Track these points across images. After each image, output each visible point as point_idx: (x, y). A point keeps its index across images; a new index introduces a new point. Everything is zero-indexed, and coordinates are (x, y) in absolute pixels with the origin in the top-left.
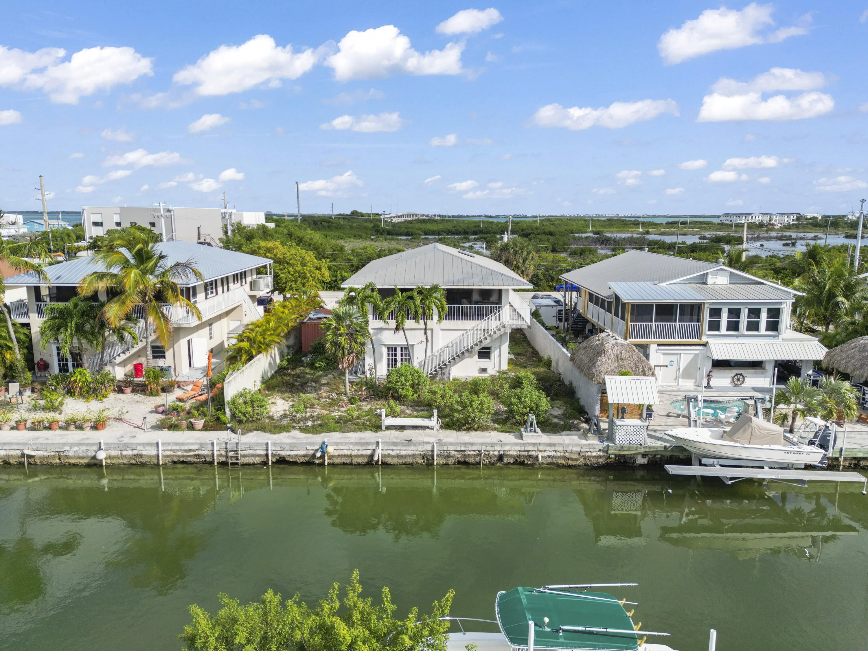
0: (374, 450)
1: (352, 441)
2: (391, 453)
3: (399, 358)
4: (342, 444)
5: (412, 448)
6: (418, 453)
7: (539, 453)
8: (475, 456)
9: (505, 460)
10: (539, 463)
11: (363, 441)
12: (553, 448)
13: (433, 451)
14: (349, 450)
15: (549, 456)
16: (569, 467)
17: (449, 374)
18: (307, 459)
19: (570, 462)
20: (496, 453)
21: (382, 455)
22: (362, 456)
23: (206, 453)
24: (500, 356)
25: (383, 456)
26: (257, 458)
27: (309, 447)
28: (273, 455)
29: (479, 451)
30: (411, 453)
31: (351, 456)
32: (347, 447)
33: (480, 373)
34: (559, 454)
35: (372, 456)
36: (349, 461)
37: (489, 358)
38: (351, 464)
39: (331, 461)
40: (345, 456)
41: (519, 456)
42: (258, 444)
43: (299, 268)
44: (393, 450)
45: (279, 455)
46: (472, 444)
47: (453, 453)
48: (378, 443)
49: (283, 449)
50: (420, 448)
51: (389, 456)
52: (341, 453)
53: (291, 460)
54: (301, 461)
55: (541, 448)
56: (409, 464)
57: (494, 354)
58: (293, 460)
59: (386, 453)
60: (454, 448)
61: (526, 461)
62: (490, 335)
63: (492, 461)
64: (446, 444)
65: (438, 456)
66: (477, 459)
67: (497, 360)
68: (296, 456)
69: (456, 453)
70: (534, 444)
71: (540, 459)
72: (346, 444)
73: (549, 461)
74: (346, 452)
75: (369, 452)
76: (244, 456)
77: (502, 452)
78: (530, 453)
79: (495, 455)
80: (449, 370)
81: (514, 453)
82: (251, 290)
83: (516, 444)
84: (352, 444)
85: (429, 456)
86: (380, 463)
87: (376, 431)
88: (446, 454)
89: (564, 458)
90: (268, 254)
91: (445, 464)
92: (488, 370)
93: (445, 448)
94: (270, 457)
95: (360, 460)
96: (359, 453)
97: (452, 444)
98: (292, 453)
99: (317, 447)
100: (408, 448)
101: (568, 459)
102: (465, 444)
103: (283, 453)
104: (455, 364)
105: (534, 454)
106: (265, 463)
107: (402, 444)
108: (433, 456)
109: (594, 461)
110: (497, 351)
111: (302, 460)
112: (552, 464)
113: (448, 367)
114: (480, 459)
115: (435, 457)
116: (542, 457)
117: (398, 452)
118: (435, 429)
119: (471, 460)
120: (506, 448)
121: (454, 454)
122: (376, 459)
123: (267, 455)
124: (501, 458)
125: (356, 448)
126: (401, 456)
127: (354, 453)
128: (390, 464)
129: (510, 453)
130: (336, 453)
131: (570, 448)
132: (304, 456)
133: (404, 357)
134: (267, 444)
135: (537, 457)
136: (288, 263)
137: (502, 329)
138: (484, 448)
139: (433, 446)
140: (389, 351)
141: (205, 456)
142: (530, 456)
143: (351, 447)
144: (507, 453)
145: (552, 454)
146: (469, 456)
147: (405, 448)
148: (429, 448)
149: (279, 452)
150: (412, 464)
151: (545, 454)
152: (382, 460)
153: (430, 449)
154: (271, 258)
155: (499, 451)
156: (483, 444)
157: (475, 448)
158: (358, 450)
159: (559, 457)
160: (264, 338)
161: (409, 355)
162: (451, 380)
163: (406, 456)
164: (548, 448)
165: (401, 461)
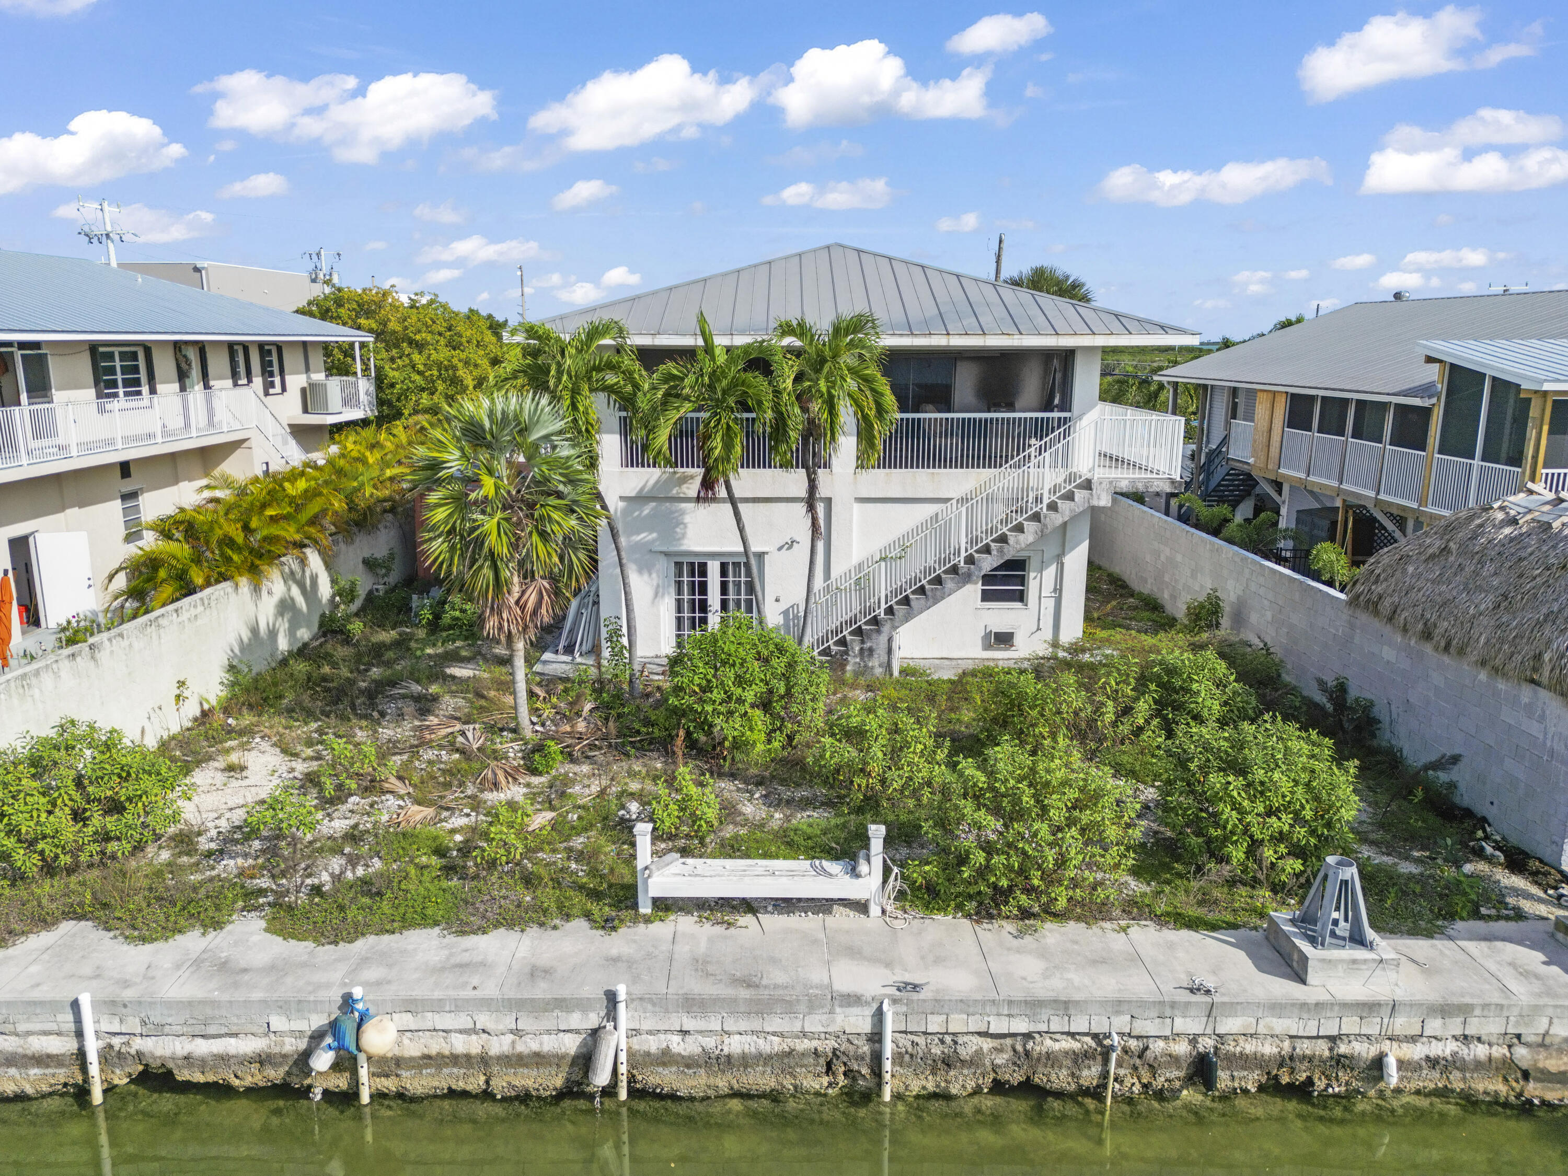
0: (595, 1033)
1: (490, 990)
2: (677, 1045)
3: (714, 597)
4: (437, 1006)
5: (775, 1023)
6: (804, 1045)
7: (1386, 1046)
8: (1079, 1059)
9: (1224, 1080)
10: (1381, 1094)
11: (541, 990)
12: (1455, 1026)
13: (876, 1037)
14: (473, 1031)
15: (1433, 1062)
16: (1526, 1108)
17: (890, 651)
18: (276, 1074)
19: (1533, 1090)
20: (1182, 1048)
21: (631, 1054)
22: (539, 1059)
24: (1058, 590)
25: (638, 1060)
26: (34, 1072)
27: (278, 1022)
28: (108, 1057)
29: (1095, 1036)
30: (775, 1045)
31: (484, 1060)
32: (464, 1021)
33: (987, 647)
34: (1481, 1051)
35: (584, 1060)
36: (476, 1083)
37: (1020, 597)
38: (487, 1095)
39: (389, 1085)
40: (455, 1059)
41: (1288, 1061)
42: (34, 1006)
44: (684, 1033)
45: (139, 1055)
46: (1065, 1006)
47: (970, 1046)
48: (611, 998)
49: (159, 1030)
50: (814, 1024)
51: (666, 1058)
52: (436, 1046)
53: (198, 1078)
54: (248, 1081)
55: (1402, 1024)
56: (763, 1095)
57: (1040, 586)
58: (211, 1078)
59: (653, 1044)
60: (976, 1024)
61: (1320, 1084)
63: (1159, 1082)
64: (939, 1005)
65: (898, 1058)
66: (1090, 1075)
67: (1049, 604)
68: (224, 1059)
69: (987, 1044)
70: (1368, 1008)
71: (1393, 1077)
72: (458, 1006)
73: (1432, 1080)
74: (460, 1045)
75: (571, 1045)
77: (1207, 1044)
78: (1343, 1049)
79: (1174, 1060)
80: (890, 640)
81: (1268, 1049)
83: (1277, 1008)
84: (486, 1004)
85: (860, 1058)
86: (623, 1095)
87: (608, 925)
88: (937, 1050)
89: (1505, 1068)
91: (935, 1096)
92: (1017, 640)
93: (935, 1024)
94: (94, 1069)
95: (527, 1080)
96: (521, 1048)
97: (966, 1005)
98: (202, 1048)
99: (318, 1021)
100: (756, 1024)
101: (1526, 1075)
102: (1033, 1006)
103: (161, 1048)
104: (907, 619)
105: (1364, 1051)
106: (82, 1093)
107: (730, 1006)
108: (877, 1058)
110: (1050, 573)
111: (252, 1077)
112: (1443, 1093)
113: (886, 629)
114: (1105, 1075)
115: (888, 1065)
116: (1401, 1064)
117: (710, 1043)
118: (875, 910)
119: (1060, 1079)
120: (1230, 1025)
121: (979, 1052)
122: (601, 1078)
123: (81, 1055)
124: (1200, 1068)
125: (508, 1022)
126: (726, 1062)
127: (499, 1046)
128: (673, 1097)
129: (1249, 1047)
130: (412, 1049)
131: (1542, 1025)
132: (262, 1060)
133: (731, 596)
134: (75, 1005)
135: (1378, 1063)
138: (1121, 1023)
139: (879, 1015)
140: (680, 574)
142: (1339, 1061)
143: (484, 1020)
144: (1230, 1047)
145: (1446, 1049)
146: (1051, 1058)
147: (743, 1025)
148: (859, 1021)
149: (138, 1044)
150: (774, 1096)
151: (1417, 1052)
152: (632, 1079)
153: (866, 1026)
155: (1193, 1041)
156: (1118, 1006)
157: (1080, 1024)
158: (516, 1032)
159: (1479, 1066)
161: (751, 588)
162: (896, 673)
163: (746, 1061)
164: (1434, 1026)
165: (722, 1083)
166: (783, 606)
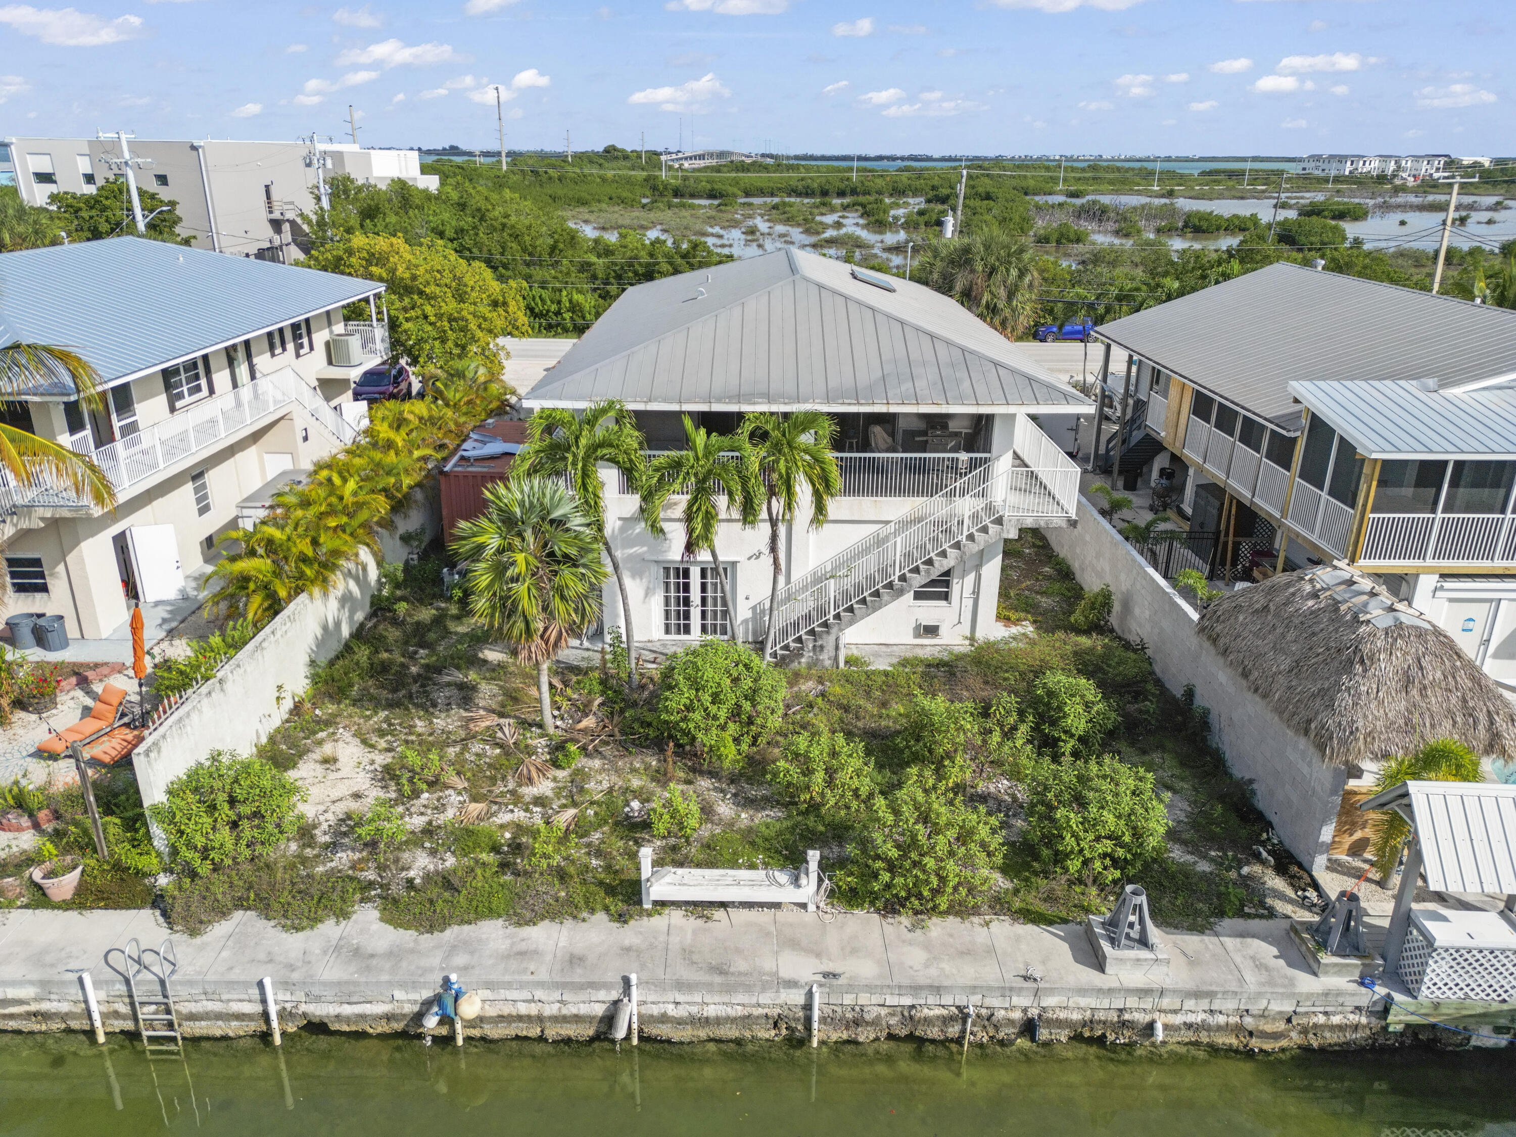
0: (616, 1003)
1: (543, 975)
2: (671, 1010)
3: (695, 595)
4: (508, 985)
5: (740, 998)
6: (760, 1011)
7: (1156, 1015)
8: (947, 1021)
9: (1043, 1034)
10: (1153, 1044)
11: (578, 975)
12: (1204, 1004)
13: (808, 1007)
14: (533, 1001)
15: (1189, 1026)
16: (1249, 1054)
17: (837, 648)
18: (398, 1026)
19: (1255, 1044)
20: (1017, 1015)
21: (640, 1016)
22: (577, 1019)
23: (64, 1007)
24: (976, 592)
25: (644, 1019)
26: (234, 1024)
27: (399, 995)
28: (283, 1015)
29: (958, 1007)
30: (739, 1011)
31: (540, 1019)
32: (526, 995)
33: (917, 635)
34: (1221, 1019)
35: (609, 1020)
36: (535, 1032)
37: (946, 597)
38: (542, 1039)
39: (476, 1033)
40: (520, 1018)
41: (1090, 1023)
42: (231, 985)
43: (450, 306)
44: (677, 1003)
45: (305, 1015)
46: (938, 990)
47: (872, 1013)
48: (626, 982)
49: (318, 999)
50: (765, 999)
51: (664, 1019)
52: (507, 1010)
53: (345, 1028)
54: (379, 1030)
55: (1166, 1003)
56: (731, 1041)
57: (962, 587)
58: (354, 1028)
59: (655, 1010)
60: (876, 999)
61: (1111, 1037)
62: (957, 546)
63: (1001, 1035)
64: (850, 988)
65: (823, 1020)
66: (953, 1031)
67: (968, 603)
68: (362, 1017)
69: (883, 1012)
70: (1143, 993)
71: (1160, 1035)
72: (522, 986)
73: (1189, 1036)
74: (523, 1009)
75: (599, 1010)
76: (192, 1017)
77: (1034, 1012)
78: (1127, 1016)
79: (1011, 1022)
80: (837, 639)
81: (1076, 1016)
82: (330, 363)
83: (1082, 991)
84: (541, 985)
85: (797, 1020)
86: (635, 1041)
87: (621, 918)
88: (849, 1015)
89: (1238, 1029)
90: (374, 269)
91: (848, 1042)
92: (941, 631)
93: (848, 1000)
94: (275, 1024)
95: (570, 1031)
96: (565, 1011)
97: (870, 989)
98: (347, 1010)
99: (427, 994)
100: (726, 999)
101: (1251, 1034)
102: (916, 989)
103: (319, 1010)
104: (851, 623)
105: (1142, 1018)
106: (265, 1037)
107: (709, 987)
108: (808, 1021)
109: (1331, 1038)
110: (970, 579)
111: (382, 1028)
112: (1196, 1044)
113: (834, 631)
114: (964, 1031)
115: (815, 1025)
116: (1166, 1027)
117: (694, 1010)
118: (812, 908)
119: (934, 1033)
120: (1049, 1001)
121: (878, 1017)
122: (620, 1034)
123: (266, 1015)
124: (1029, 1028)
125: (557, 996)
126: (706, 1021)
127: (550, 1010)
128: (669, 1041)
129: (1062, 1015)
130: (491, 1012)
131: (1263, 1004)
132: (389, 1017)
133: (709, 608)
134: (261, 985)
135: (1150, 1027)
136: (421, 293)
137: (993, 529)
138: (976, 999)
139: (810, 994)
140: (668, 576)
141: (64, 1017)
142: (1124, 1024)
143: (539, 994)
144: (1050, 1015)
145: (1198, 1018)
146: (927, 1021)
147: (717, 999)
148: (797, 998)
149: (303, 1008)
150: (738, 1042)
151: (1178, 1019)
152: (641, 1031)
153: (801, 1000)
154: (381, 279)
155: (1025, 1010)
156: (973, 989)
157: (947, 1000)
158: (561, 1002)
159: (1219, 1028)
160: (315, 542)
161: (725, 603)
162: (842, 664)
163: (719, 1021)
164: (1190, 1004)
165: (703, 1034)
166: (752, 603)
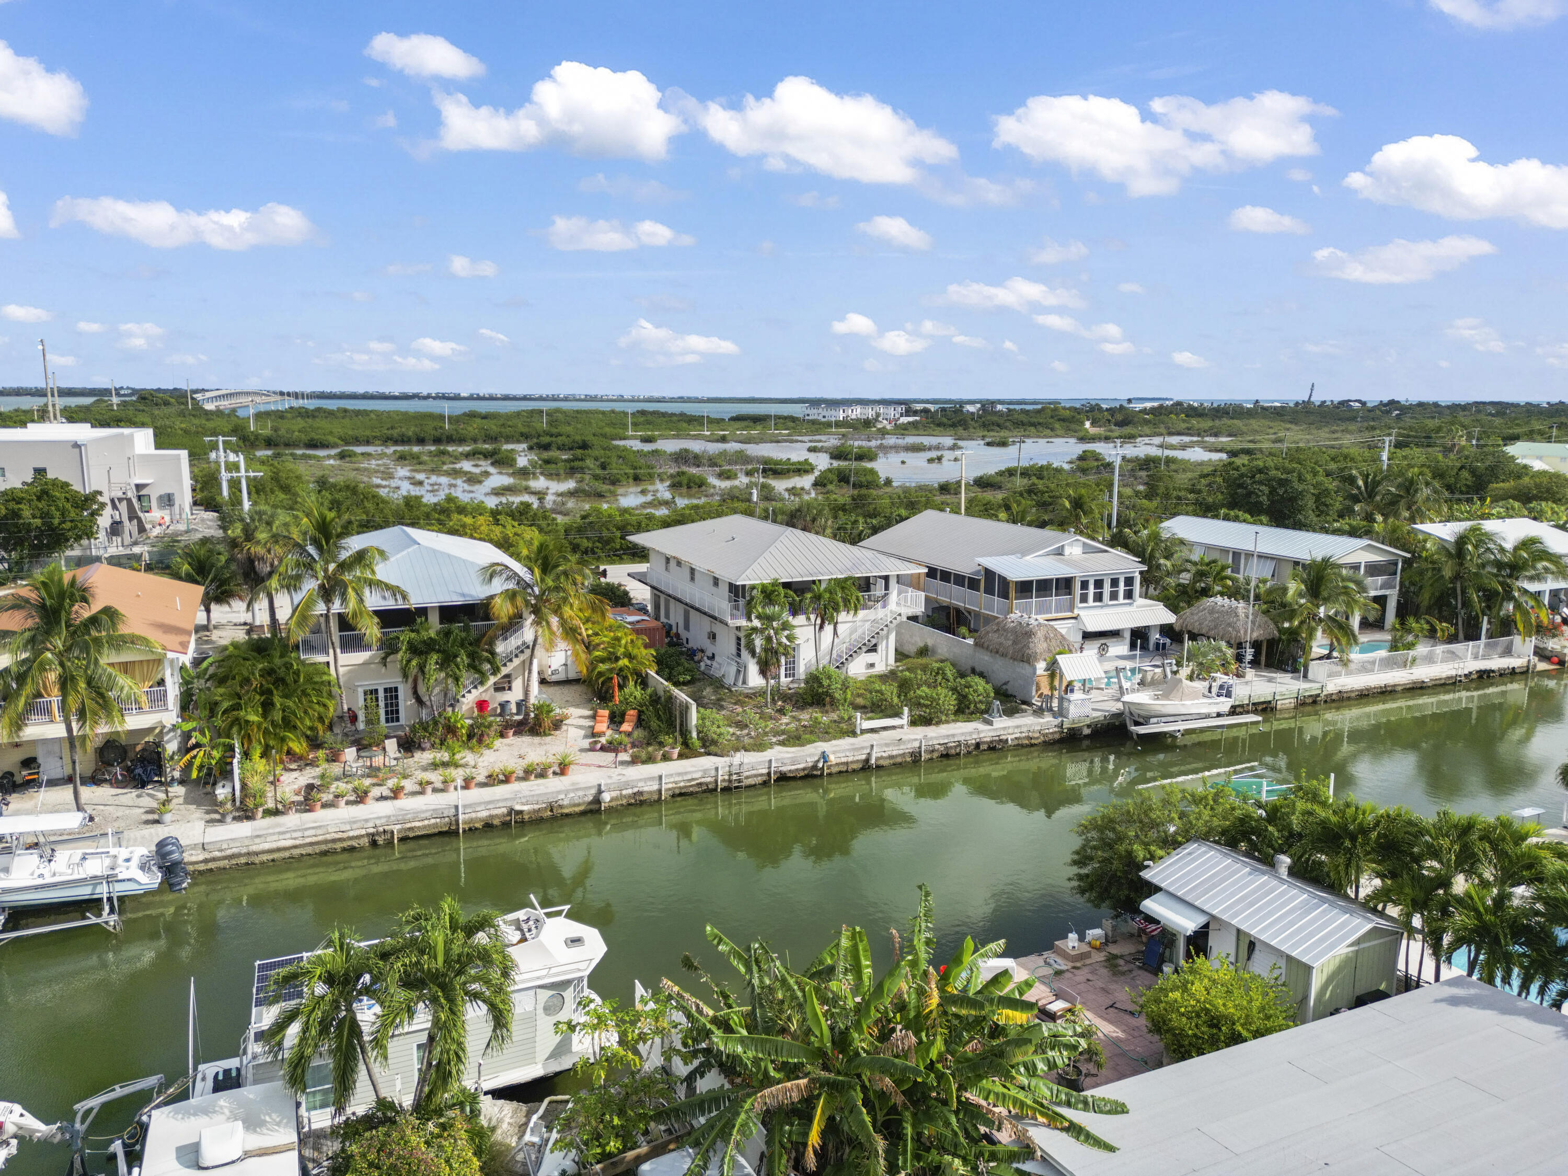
0: (869, 754)
2: (884, 755)
4: (839, 752)
5: (902, 747)
6: (907, 751)
7: (1007, 736)
8: (956, 747)
9: (981, 747)
10: (1008, 746)
11: (859, 748)
12: (1019, 730)
13: (920, 747)
14: (846, 756)
15: (1016, 738)
16: (1032, 745)
17: (847, 673)
18: (808, 772)
19: (1033, 741)
22: (858, 761)
23: (709, 780)
25: (876, 759)
26: (760, 778)
27: (810, 759)
28: (775, 773)
29: (959, 742)
30: (901, 752)
31: (847, 763)
32: (844, 754)
33: (869, 667)
34: (1023, 735)
35: (867, 760)
36: (845, 768)
37: (876, 651)
38: (847, 771)
39: (830, 771)
40: (843, 763)
41: (991, 742)
42: (762, 762)
44: (885, 751)
45: (781, 771)
46: (953, 736)
48: (871, 746)
49: (785, 765)
50: (909, 746)
51: (882, 757)
52: (839, 761)
53: (792, 775)
54: (802, 774)
55: (1010, 731)
56: (899, 764)
57: (881, 648)
59: (879, 755)
60: (937, 742)
61: (997, 746)
63: (970, 749)
65: (923, 751)
66: (958, 750)
67: (884, 652)
68: (797, 770)
69: (938, 747)
70: (1004, 728)
71: (1009, 742)
72: (843, 751)
73: (1016, 742)
74: (845, 760)
75: (864, 757)
76: (747, 778)
77: (978, 740)
78: (1000, 738)
79: (972, 744)
80: (847, 669)
81: (988, 740)
83: (987, 731)
84: (848, 750)
85: (917, 752)
86: (874, 766)
88: (929, 749)
89: (1028, 737)
91: (930, 759)
92: (875, 666)
93: (928, 745)
94: (772, 775)
95: (855, 766)
96: (855, 759)
97: (936, 738)
98: (793, 768)
99: (817, 758)
101: (1031, 738)
102: (948, 736)
103: (784, 769)
104: (848, 665)
105: (1004, 737)
106: (769, 781)
107: (894, 744)
108: (920, 752)
109: (1051, 737)
110: (884, 643)
112: (1018, 745)
116: (1010, 739)
117: (890, 753)
118: (905, 727)
119: (953, 752)
120: (982, 735)
123: (769, 774)
124: (978, 745)
125: (852, 753)
126: (892, 757)
127: (850, 759)
128: (884, 766)
129: (984, 740)
130: (835, 762)
131: (1033, 728)
132: (804, 769)
134: (770, 761)
135: (1006, 740)
139: (921, 742)
141: (707, 784)
142: (1001, 741)
143: (848, 754)
144: (981, 741)
145: (1018, 735)
146: (950, 747)
147: (896, 748)
151: (1013, 736)
152: (876, 763)
153: (918, 745)
155: (975, 740)
156: (963, 734)
157: (956, 739)
158: (855, 755)
159: (1024, 738)
162: (852, 679)
163: (896, 756)
164: (1016, 731)
165: (892, 761)
166: (806, 661)
